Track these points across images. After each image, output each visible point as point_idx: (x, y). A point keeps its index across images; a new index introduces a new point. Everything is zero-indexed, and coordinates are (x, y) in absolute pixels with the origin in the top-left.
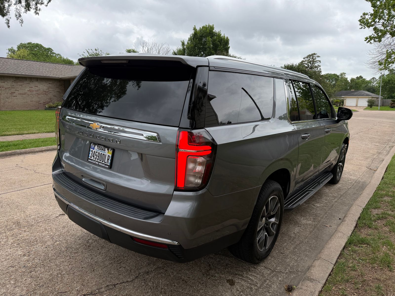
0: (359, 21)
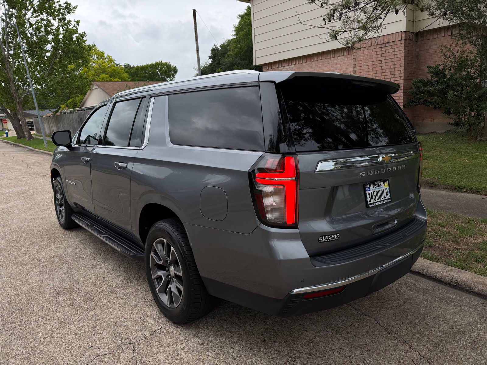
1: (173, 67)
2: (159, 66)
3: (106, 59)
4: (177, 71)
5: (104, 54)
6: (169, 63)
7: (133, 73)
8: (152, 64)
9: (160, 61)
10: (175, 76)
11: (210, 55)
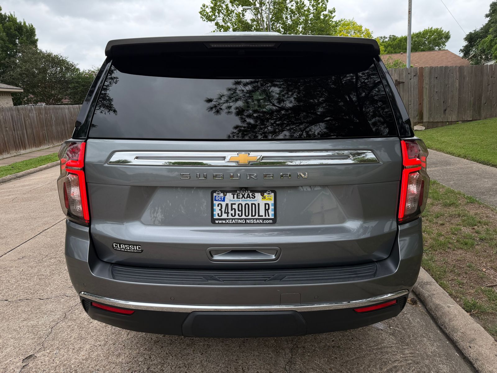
0: (200, 13)
1: (445, 33)
2: (427, 34)
3: (363, 33)
4: (449, 37)
5: (362, 28)
6: (441, 28)
7: (396, 45)
8: (420, 33)
9: (430, 28)
10: (445, 44)
11: (488, 13)
